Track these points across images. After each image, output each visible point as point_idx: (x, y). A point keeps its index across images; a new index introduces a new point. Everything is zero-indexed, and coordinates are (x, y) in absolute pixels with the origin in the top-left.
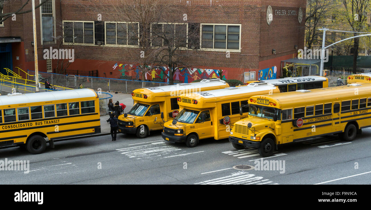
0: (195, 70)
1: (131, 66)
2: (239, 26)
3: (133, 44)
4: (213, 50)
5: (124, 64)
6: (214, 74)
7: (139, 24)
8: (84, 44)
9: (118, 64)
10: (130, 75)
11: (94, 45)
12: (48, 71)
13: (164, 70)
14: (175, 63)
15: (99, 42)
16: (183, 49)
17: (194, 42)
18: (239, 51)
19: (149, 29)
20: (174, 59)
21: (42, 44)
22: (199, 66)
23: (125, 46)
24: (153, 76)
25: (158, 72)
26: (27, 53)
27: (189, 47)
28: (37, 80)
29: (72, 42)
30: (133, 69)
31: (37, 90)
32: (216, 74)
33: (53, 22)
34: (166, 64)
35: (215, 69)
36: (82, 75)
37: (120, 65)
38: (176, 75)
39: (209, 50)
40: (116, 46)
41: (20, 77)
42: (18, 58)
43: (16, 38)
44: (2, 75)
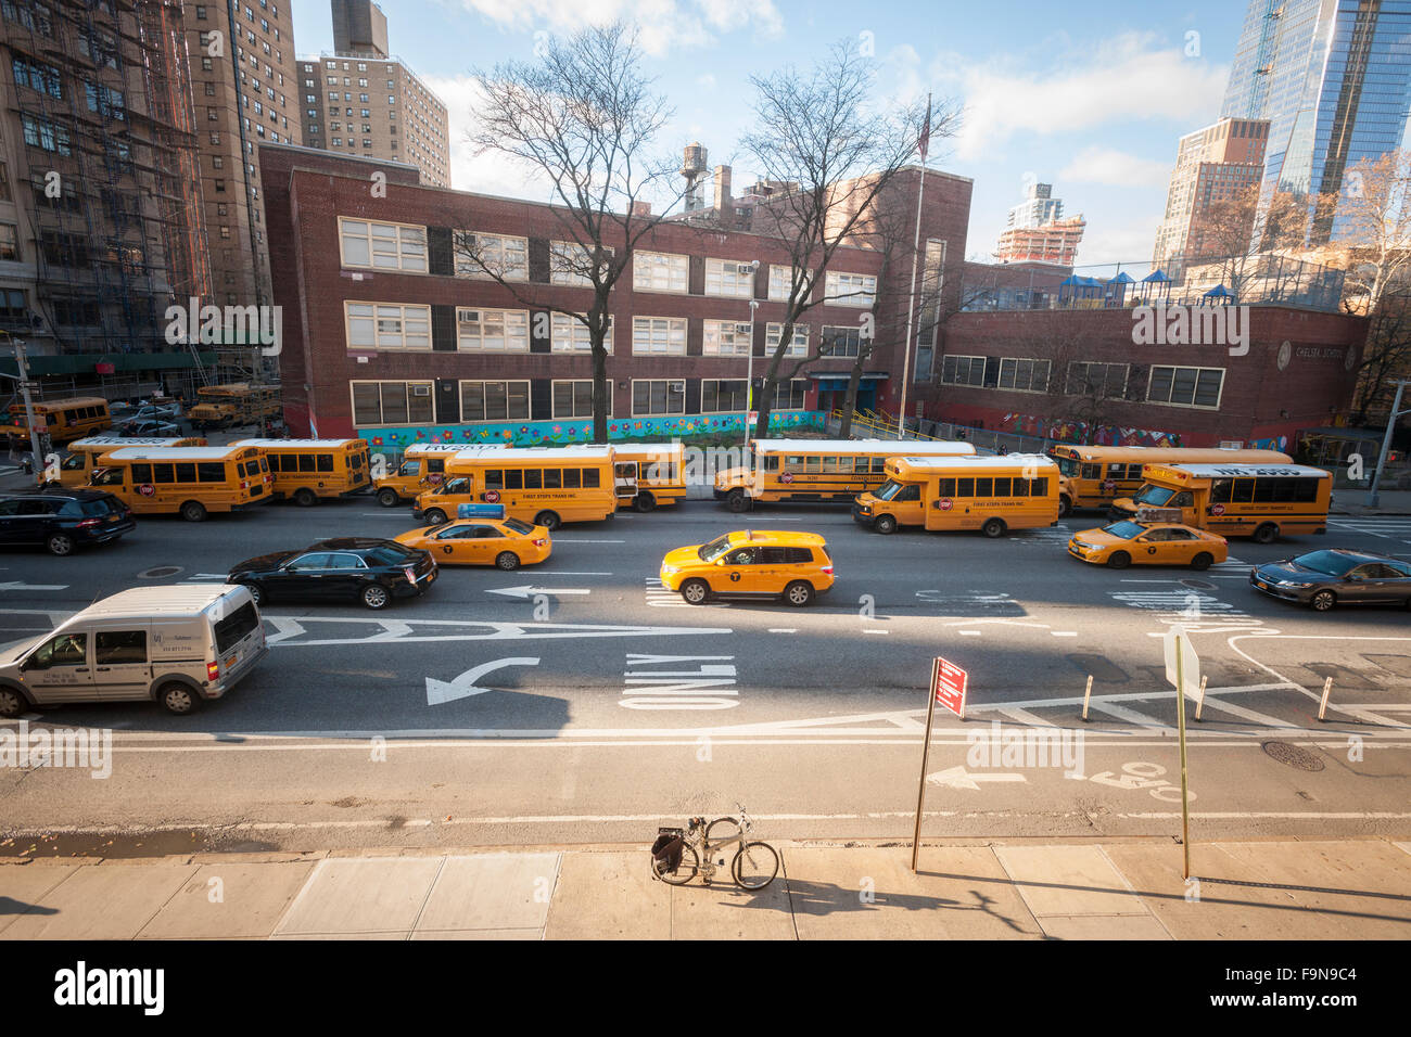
0: (1132, 431)
1: (1031, 418)
2: (1221, 372)
3: (1040, 390)
4: (1169, 404)
5: (1020, 414)
6: (1165, 440)
7: (1050, 363)
8: (968, 386)
9: (1013, 415)
10: (1028, 430)
11: (982, 387)
13: (1080, 428)
14: (1100, 419)
15: (989, 385)
16: (1116, 400)
17: (1137, 391)
18: (1216, 408)
19: (1066, 370)
20: (1099, 413)
21: (914, 382)
22: (1139, 427)
23: (1026, 391)
24: (1063, 434)
25: (1072, 429)
26: (893, 393)
28: (901, 427)
29: (952, 381)
30: (1033, 422)
31: (900, 437)
32: (1169, 441)
33: (931, 357)
34: (1085, 419)
35: (1167, 431)
36: (961, 424)
37: (1015, 416)
38: (1098, 437)
39: (1161, 403)
40: (1014, 390)
41: (882, 421)
42: (882, 398)
43: (884, 373)
44: (860, 417)
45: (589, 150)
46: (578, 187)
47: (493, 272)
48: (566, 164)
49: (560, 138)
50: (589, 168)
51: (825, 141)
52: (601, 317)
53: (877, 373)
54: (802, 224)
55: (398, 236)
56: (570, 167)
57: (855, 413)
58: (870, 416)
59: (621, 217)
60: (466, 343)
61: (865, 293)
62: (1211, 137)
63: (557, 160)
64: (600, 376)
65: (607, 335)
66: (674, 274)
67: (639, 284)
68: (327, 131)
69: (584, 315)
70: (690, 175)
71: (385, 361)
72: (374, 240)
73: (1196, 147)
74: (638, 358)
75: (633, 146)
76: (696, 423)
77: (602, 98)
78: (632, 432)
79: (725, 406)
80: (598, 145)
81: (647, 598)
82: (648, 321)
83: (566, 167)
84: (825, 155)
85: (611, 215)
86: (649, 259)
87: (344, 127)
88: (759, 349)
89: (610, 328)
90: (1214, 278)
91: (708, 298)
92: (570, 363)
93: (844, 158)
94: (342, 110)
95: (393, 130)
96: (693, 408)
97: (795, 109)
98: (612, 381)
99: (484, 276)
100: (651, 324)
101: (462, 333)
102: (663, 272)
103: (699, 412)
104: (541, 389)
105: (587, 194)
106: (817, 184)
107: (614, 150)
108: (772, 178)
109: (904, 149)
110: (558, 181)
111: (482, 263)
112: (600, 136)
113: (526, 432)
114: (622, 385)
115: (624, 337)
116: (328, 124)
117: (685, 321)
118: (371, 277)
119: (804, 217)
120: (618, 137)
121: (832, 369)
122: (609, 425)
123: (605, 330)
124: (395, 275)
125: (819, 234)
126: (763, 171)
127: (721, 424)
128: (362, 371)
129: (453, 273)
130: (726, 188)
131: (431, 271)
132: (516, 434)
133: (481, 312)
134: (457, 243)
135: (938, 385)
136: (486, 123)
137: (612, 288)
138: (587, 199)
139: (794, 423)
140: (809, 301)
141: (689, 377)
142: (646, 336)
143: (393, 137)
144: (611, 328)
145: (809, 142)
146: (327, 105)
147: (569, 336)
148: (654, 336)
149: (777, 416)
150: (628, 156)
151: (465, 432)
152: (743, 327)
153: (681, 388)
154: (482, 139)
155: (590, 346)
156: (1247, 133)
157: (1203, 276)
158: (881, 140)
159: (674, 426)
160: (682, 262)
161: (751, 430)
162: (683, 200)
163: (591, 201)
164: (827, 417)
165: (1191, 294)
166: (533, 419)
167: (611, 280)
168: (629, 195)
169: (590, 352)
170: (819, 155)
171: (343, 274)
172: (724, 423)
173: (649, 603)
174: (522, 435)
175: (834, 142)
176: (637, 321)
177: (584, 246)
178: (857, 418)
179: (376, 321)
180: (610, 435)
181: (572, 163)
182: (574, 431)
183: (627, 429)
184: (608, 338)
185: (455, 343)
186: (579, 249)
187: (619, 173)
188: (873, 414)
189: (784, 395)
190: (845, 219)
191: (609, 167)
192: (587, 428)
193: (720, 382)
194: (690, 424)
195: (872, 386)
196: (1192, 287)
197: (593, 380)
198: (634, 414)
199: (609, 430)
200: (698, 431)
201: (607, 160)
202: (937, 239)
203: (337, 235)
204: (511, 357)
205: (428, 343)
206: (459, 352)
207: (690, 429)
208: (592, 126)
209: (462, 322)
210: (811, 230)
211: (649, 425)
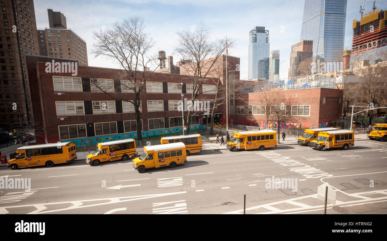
0: (289, 123)
1: (262, 122)
3: (264, 114)
4: (297, 116)
5: (259, 121)
6: (298, 125)
7: (266, 107)
8: (244, 114)
9: (257, 121)
10: (262, 125)
11: (248, 114)
12: (231, 124)
13: (275, 124)
14: (280, 121)
15: (250, 113)
16: (284, 115)
17: (289, 113)
18: (309, 116)
19: (270, 108)
20: (280, 119)
21: (229, 114)
22: (291, 122)
23: (260, 115)
24: (271, 126)
25: (273, 124)
26: (224, 117)
27: (286, 115)
29: (240, 113)
33: (233, 107)
34: (276, 121)
35: (298, 123)
39: (295, 116)
40: (256, 115)
41: (222, 126)
42: (221, 119)
43: (221, 112)
44: (216, 125)
45: (131, 54)
46: (128, 64)
47: (103, 90)
48: (124, 57)
49: (122, 50)
50: (131, 59)
51: (199, 49)
52: (138, 101)
53: (219, 112)
54: (195, 72)
55: (72, 81)
56: (125, 58)
57: (214, 124)
58: (218, 125)
59: (142, 72)
60: (95, 112)
61: (214, 90)
62: (300, 44)
63: (121, 57)
64: (138, 119)
65: (140, 106)
66: (159, 88)
67: (148, 91)
68: (48, 50)
69: (132, 101)
70: (161, 59)
71: (69, 119)
72: (64, 82)
73: (295, 48)
74: (150, 113)
75: (144, 52)
76: (168, 131)
77: (134, 39)
78: (149, 135)
79: (176, 125)
80: (133, 52)
81: (158, 185)
82: (152, 102)
83: (124, 58)
84: (199, 53)
85: (139, 72)
86: (150, 84)
87: (53, 49)
90: (304, 82)
91: (169, 94)
92: (129, 115)
93: (204, 54)
94: (52, 44)
95: (69, 49)
96: (167, 126)
97: (189, 40)
98: (142, 120)
99: (102, 92)
100: (153, 102)
101: (94, 109)
102: (155, 87)
103: (169, 127)
104: (120, 124)
105: (131, 66)
106: (197, 60)
107: (138, 53)
108: (185, 59)
109: (221, 51)
110: (122, 63)
111: (100, 88)
112: (134, 50)
113: (116, 137)
114: (145, 121)
115: (145, 107)
116: (48, 48)
117: (163, 101)
118: (64, 94)
119: (195, 70)
120: (139, 50)
122: (142, 133)
123: (139, 105)
124: (72, 93)
125: (199, 74)
126: (182, 58)
128: (62, 123)
129: (90, 91)
130: (171, 63)
131: (83, 91)
132: (113, 138)
133: (100, 102)
134: (91, 82)
135: (237, 115)
136: (98, 48)
137: (140, 93)
138: (131, 68)
139: (197, 128)
140: (198, 93)
141: (165, 117)
142: (151, 106)
143: (69, 51)
144: (141, 104)
145: (194, 50)
146: (47, 43)
147: (128, 107)
148: (153, 106)
149: (192, 127)
150: (142, 55)
151: (97, 139)
153: (163, 120)
154: (98, 52)
155: (135, 110)
156: (308, 44)
157: (301, 81)
158: (214, 48)
159: (162, 132)
160: (161, 84)
161: (185, 131)
162: (159, 67)
163: (132, 68)
164: (206, 126)
165: (299, 86)
166: (118, 133)
167: (140, 90)
168: (144, 66)
169: (135, 112)
170: (197, 53)
171: (55, 93)
172: (176, 130)
173: (158, 187)
174: (115, 138)
175: (201, 49)
176: (148, 102)
177: (131, 81)
178: (215, 125)
179: (66, 107)
180: (143, 136)
181: (125, 57)
182: (131, 136)
183: (148, 134)
184: (140, 107)
185: (92, 112)
186: (130, 82)
187: (140, 60)
188: (219, 124)
189: (193, 120)
190: (206, 70)
191: (137, 58)
192: (135, 135)
193: (175, 118)
194: (166, 131)
195: (218, 116)
196: (299, 84)
197: (136, 120)
198: (149, 129)
199: (142, 134)
200: (169, 133)
201: (136, 56)
202: (232, 74)
203: (53, 82)
204: (110, 115)
205: (83, 112)
206: (93, 115)
207: (166, 132)
208: (131, 47)
209: (94, 106)
210: (197, 74)
211: (154, 132)
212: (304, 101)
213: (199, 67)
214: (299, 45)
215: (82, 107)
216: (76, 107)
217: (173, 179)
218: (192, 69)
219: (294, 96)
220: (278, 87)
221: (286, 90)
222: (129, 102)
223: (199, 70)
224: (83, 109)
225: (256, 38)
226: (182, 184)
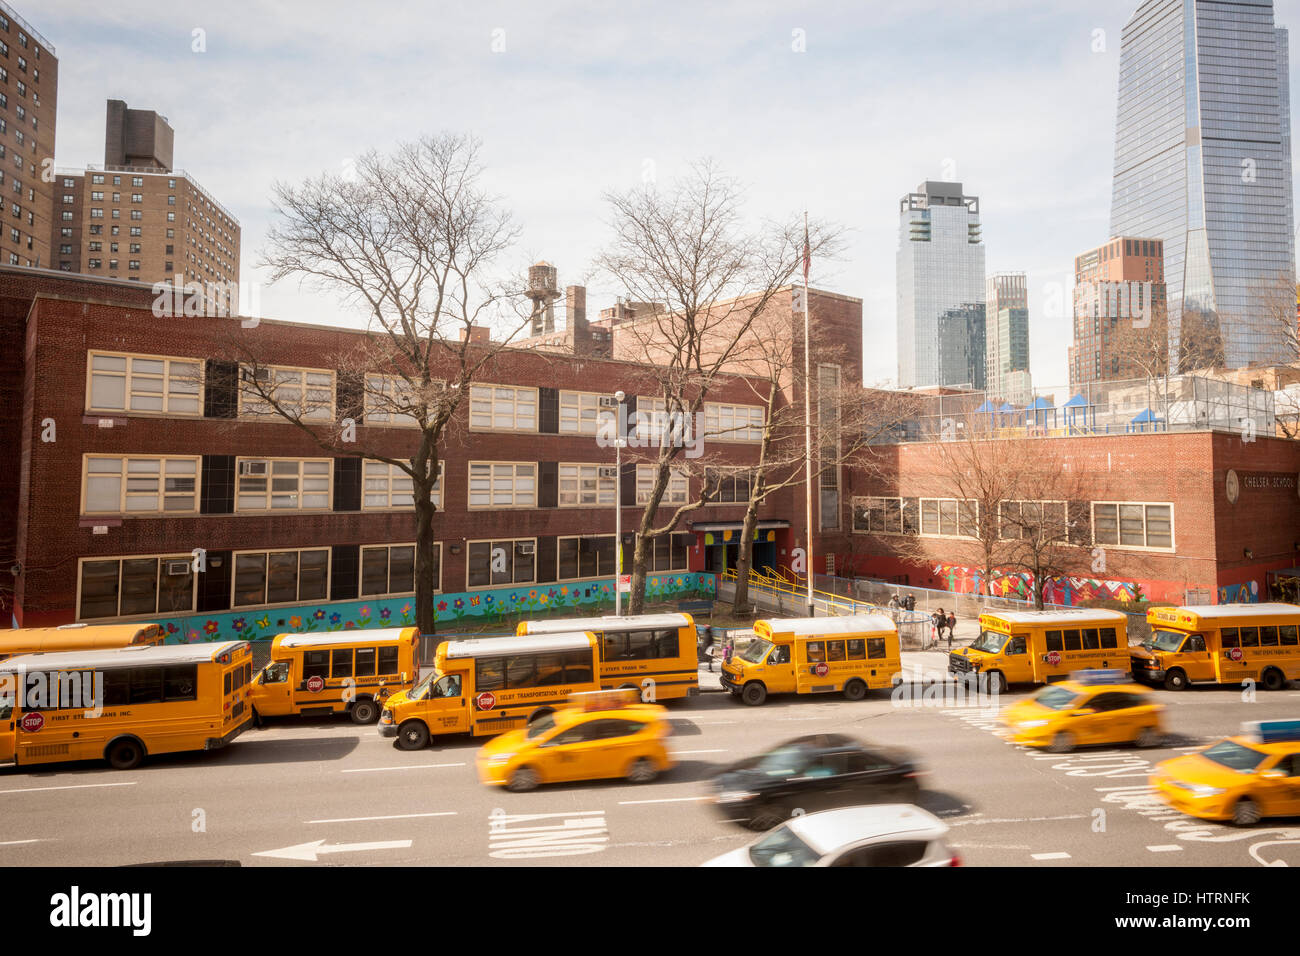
0: (1084, 581)
1: (966, 570)
2: (1168, 507)
3: (967, 534)
4: (1119, 547)
5: (953, 565)
6: (1124, 591)
7: (977, 504)
8: (885, 533)
9: (943, 567)
10: (964, 585)
11: (901, 534)
12: (829, 574)
13: (1024, 579)
14: (1044, 569)
15: (911, 531)
16: (1060, 543)
17: (1080, 533)
18: (1172, 550)
19: (996, 509)
20: (1044, 560)
21: (820, 530)
22: (1092, 576)
23: (954, 537)
24: (1005, 589)
25: (1014, 582)
27: (1071, 541)
29: (866, 529)
30: (970, 574)
31: (810, 601)
32: (1127, 590)
33: (837, 500)
34: (1028, 568)
35: (1124, 579)
37: (946, 568)
39: (1109, 546)
40: (939, 536)
41: (785, 581)
43: (783, 521)
44: (760, 576)
45: (417, 270)
46: (402, 312)
47: (289, 413)
48: (387, 285)
49: (382, 257)
50: (417, 291)
51: (692, 258)
52: (429, 464)
53: (775, 521)
54: (674, 351)
55: (167, 372)
56: (392, 288)
57: (752, 573)
58: (772, 576)
59: (455, 344)
60: (246, 503)
61: (752, 427)
62: (1112, 253)
63: (377, 282)
64: (426, 539)
65: (436, 485)
66: (522, 410)
67: (475, 422)
68: (83, 251)
69: (406, 462)
70: (536, 297)
71: (130, 531)
72: (133, 377)
73: (1092, 266)
74: (476, 513)
75: (471, 266)
76: (552, 594)
77: (434, 216)
78: (468, 610)
79: (588, 571)
80: (428, 266)
81: (491, 846)
82: (488, 467)
83: (388, 289)
84: (694, 275)
85: (444, 343)
86: (489, 392)
87: (106, 247)
88: (628, 496)
89: (439, 477)
90: (1139, 403)
91: (563, 437)
92: (388, 523)
93: (716, 279)
94: (106, 229)
95: (170, 250)
96: (546, 575)
97: (657, 227)
98: (441, 543)
99: (282, 420)
100: (492, 470)
101: (241, 489)
102: (507, 407)
103: (555, 580)
104: (345, 559)
105: (413, 319)
106: (687, 305)
107: (446, 271)
108: (634, 299)
109: (783, 268)
110: (377, 306)
111: (275, 404)
112: (431, 256)
113: (322, 618)
114: (455, 552)
115: (457, 488)
116: (85, 243)
117: (535, 465)
118: (124, 423)
119: (675, 342)
120: (452, 257)
121: (719, 517)
122: (436, 602)
123: (433, 479)
124: (158, 420)
125: (693, 360)
126: (623, 292)
127: (583, 594)
128: (98, 545)
129: (235, 416)
130: (579, 312)
131: (207, 414)
132: (308, 620)
133: (269, 462)
134: (244, 379)
135: (851, 535)
136: (287, 244)
137: (443, 428)
138: (413, 325)
139: (678, 588)
141: (541, 534)
142: (484, 485)
143: (169, 258)
144: (441, 476)
145: (675, 262)
146: (87, 223)
147: (386, 489)
148: (494, 485)
149: (656, 581)
150: (464, 277)
151: (235, 622)
152: (607, 471)
153: (531, 549)
154: (284, 262)
155: (412, 501)
156: (1141, 251)
157: (1127, 399)
158: (755, 259)
160: (532, 395)
161: (624, 601)
162: (530, 323)
163: (418, 327)
164: (718, 579)
165: (1120, 419)
166: (333, 598)
167: (443, 418)
168: (466, 320)
169: (413, 508)
170: (687, 275)
171: (86, 421)
172: (588, 593)
174: (315, 622)
175: (704, 262)
176: (473, 467)
177: (407, 379)
178: (755, 578)
179: (125, 479)
180: (439, 616)
181: (395, 286)
182: (389, 613)
183: (460, 607)
184: (438, 489)
185: (231, 503)
186: (402, 383)
187: (453, 295)
188: (774, 573)
189: (663, 552)
190: (723, 345)
191: (441, 289)
192: (407, 608)
193: (581, 539)
194: (543, 596)
195: (771, 537)
196: (1118, 412)
197: (415, 544)
198: (470, 585)
199: (436, 608)
200: (554, 605)
201: (438, 282)
202: (829, 365)
203: (85, 373)
204: (307, 518)
205: (193, 504)
206: (235, 515)
207: (543, 602)
208: (421, 246)
209: (243, 476)
210: (684, 357)
211: (489, 600)
212: (1143, 483)
213: (692, 331)
214: (1106, 256)
215: (192, 481)
216: (167, 479)
217: (560, 821)
218: (662, 339)
219: (1099, 459)
220: (1029, 422)
221: (1063, 436)
222: (391, 466)
223: (691, 343)
224: (193, 489)
225: (927, 224)
226: (601, 848)
